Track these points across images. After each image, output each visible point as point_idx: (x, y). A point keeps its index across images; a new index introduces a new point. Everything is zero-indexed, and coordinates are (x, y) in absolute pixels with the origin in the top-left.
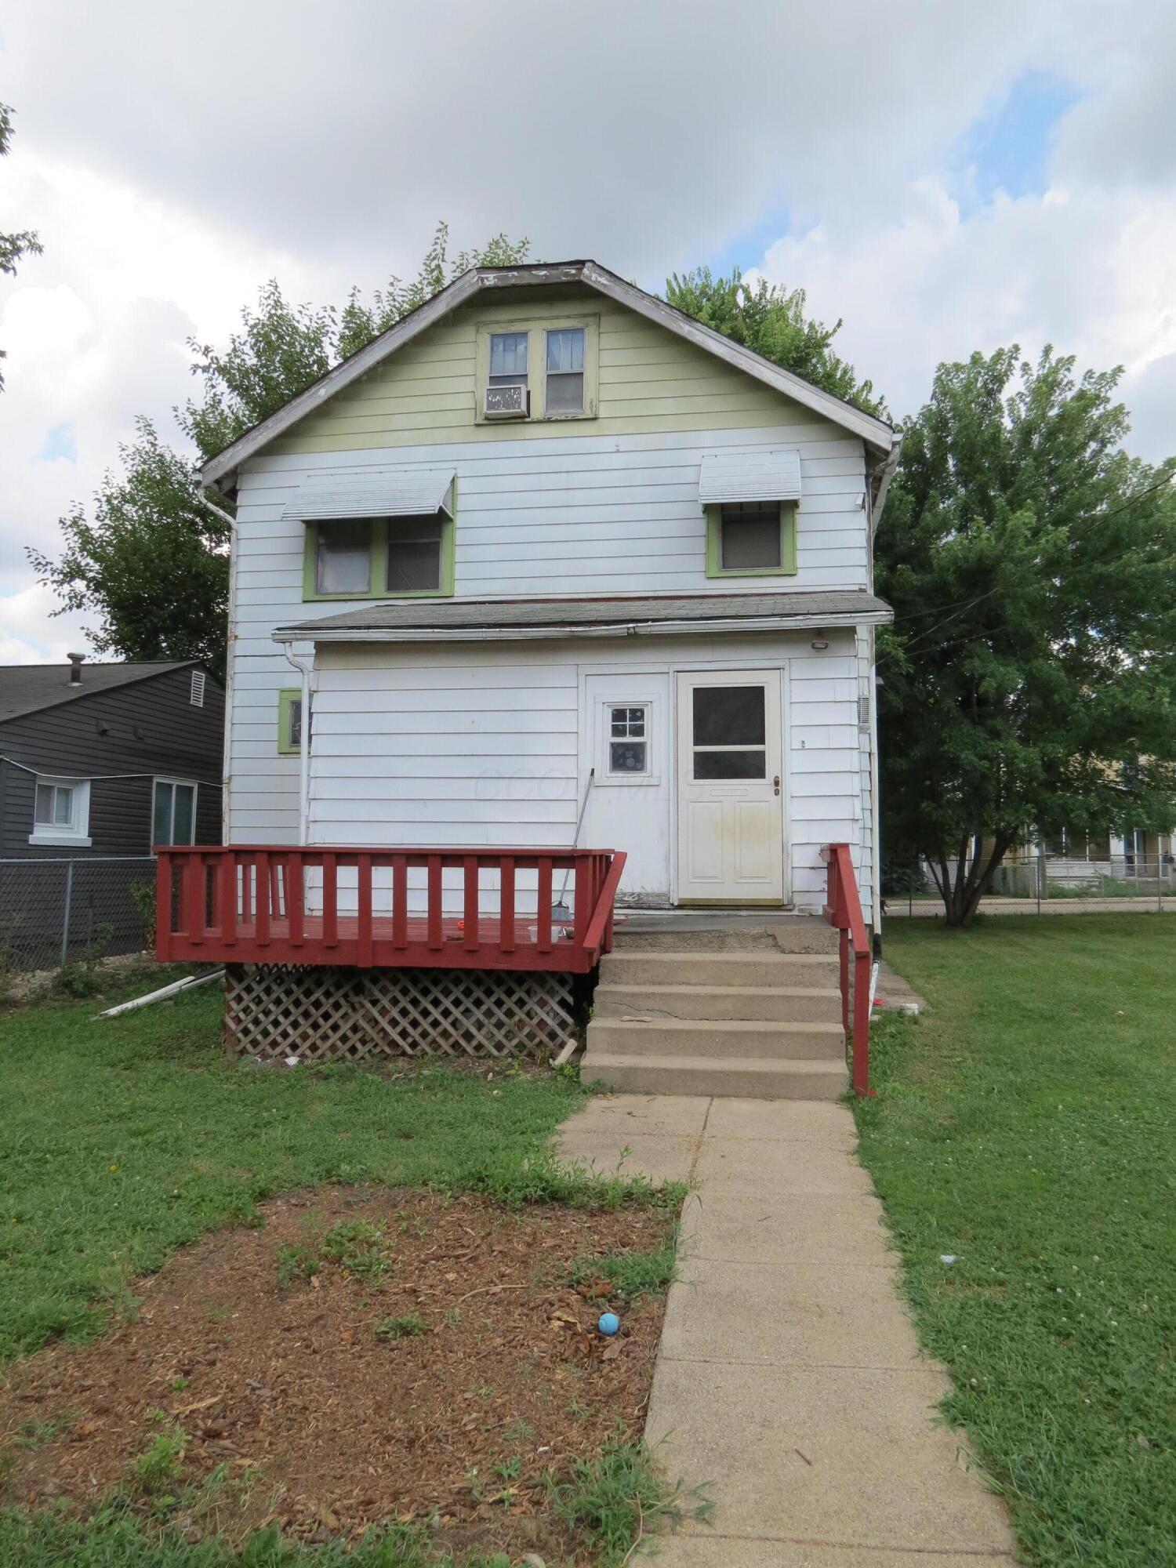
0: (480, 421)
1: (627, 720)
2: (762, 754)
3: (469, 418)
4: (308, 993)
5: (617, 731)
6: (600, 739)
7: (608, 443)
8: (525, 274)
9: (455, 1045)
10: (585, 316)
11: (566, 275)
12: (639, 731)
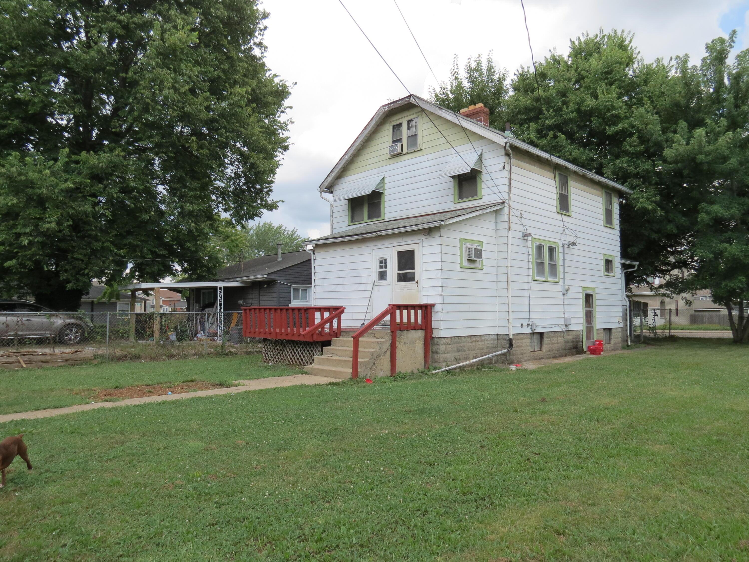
0: (390, 157)
1: (383, 263)
2: (414, 273)
3: (387, 157)
4: (276, 346)
5: (381, 267)
6: (376, 269)
7: (425, 158)
8: (395, 104)
9: (300, 362)
10: (418, 112)
11: (406, 101)
12: (386, 267)
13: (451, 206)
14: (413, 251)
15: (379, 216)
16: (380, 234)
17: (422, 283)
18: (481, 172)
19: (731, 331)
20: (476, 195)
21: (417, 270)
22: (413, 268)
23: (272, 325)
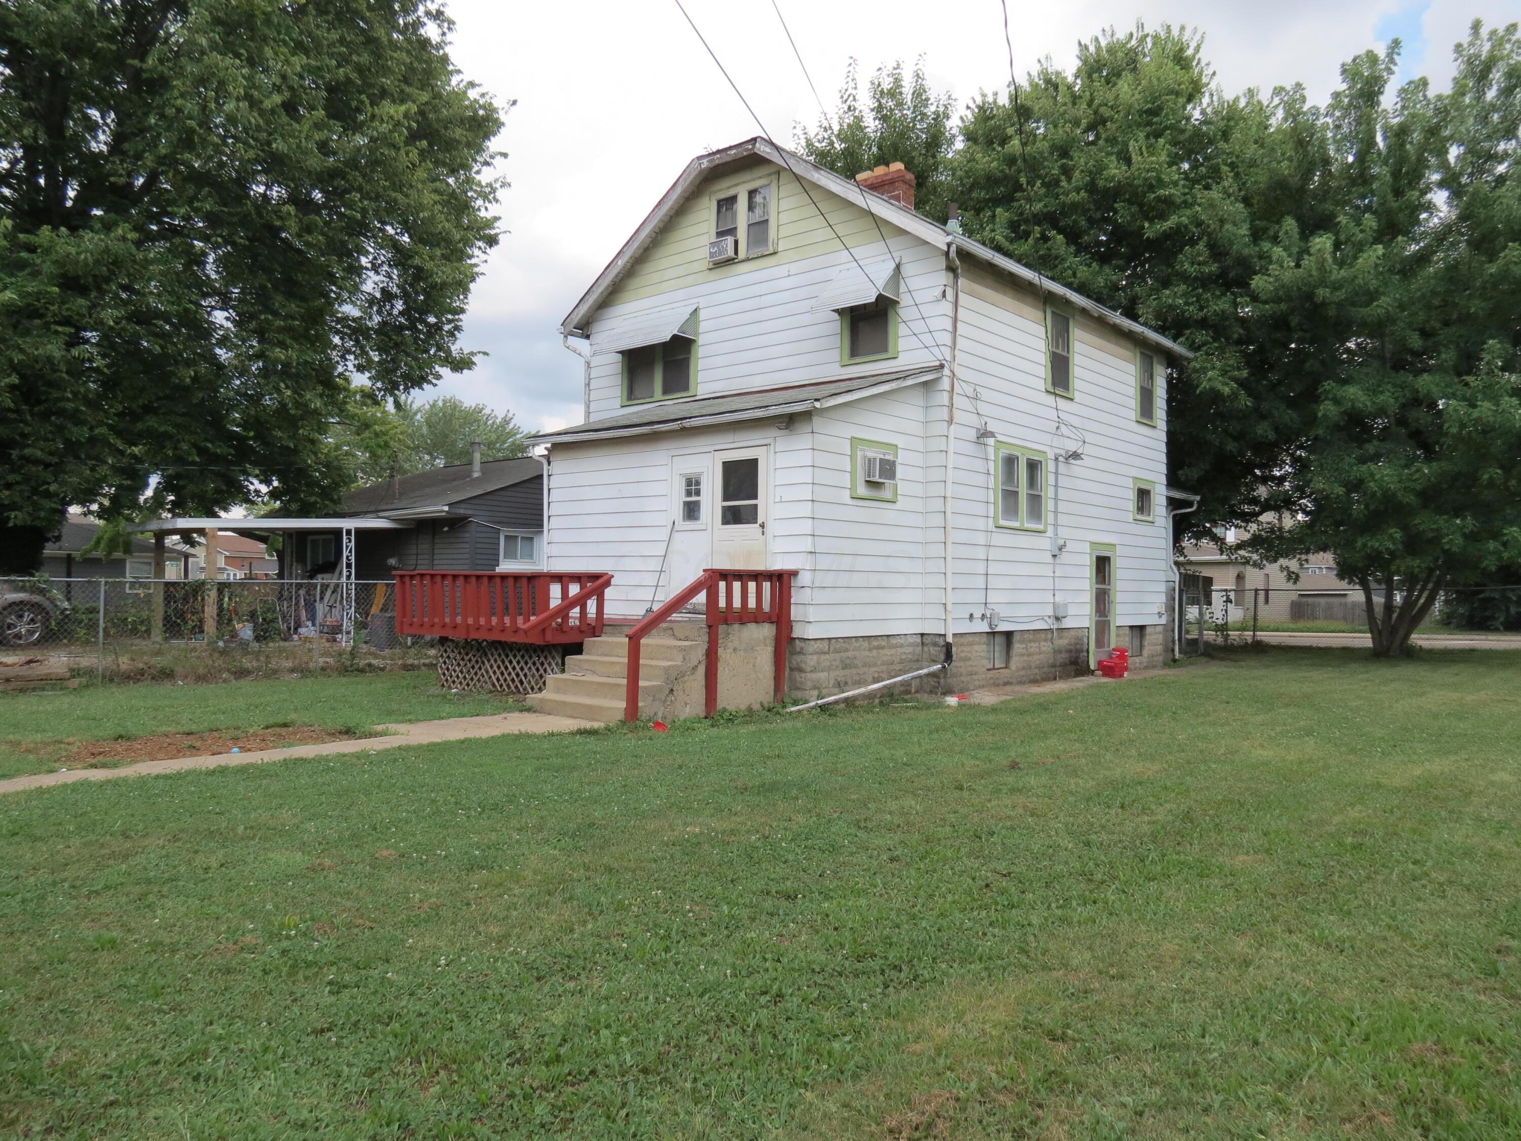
0: (711, 266)
1: (693, 486)
2: (756, 506)
3: (705, 264)
4: (467, 654)
5: (689, 493)
6: (678, 497)
7: (782, 270)
8: (723, 155)
9: (516, 687)
10: (769, 175)
11: (747, 150)
12: (698, 493)
13: (835, 371)
14: (755, 461)
15: (686, 388)
16: (687, 423)
17: (770, 529)
18: (898, 302)
19: (1369, 635)
20: (885, 350)
21: (760, 502)
22: (756, 497)
23: (459, 611)
